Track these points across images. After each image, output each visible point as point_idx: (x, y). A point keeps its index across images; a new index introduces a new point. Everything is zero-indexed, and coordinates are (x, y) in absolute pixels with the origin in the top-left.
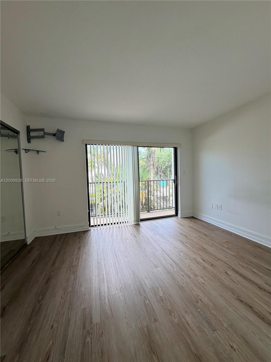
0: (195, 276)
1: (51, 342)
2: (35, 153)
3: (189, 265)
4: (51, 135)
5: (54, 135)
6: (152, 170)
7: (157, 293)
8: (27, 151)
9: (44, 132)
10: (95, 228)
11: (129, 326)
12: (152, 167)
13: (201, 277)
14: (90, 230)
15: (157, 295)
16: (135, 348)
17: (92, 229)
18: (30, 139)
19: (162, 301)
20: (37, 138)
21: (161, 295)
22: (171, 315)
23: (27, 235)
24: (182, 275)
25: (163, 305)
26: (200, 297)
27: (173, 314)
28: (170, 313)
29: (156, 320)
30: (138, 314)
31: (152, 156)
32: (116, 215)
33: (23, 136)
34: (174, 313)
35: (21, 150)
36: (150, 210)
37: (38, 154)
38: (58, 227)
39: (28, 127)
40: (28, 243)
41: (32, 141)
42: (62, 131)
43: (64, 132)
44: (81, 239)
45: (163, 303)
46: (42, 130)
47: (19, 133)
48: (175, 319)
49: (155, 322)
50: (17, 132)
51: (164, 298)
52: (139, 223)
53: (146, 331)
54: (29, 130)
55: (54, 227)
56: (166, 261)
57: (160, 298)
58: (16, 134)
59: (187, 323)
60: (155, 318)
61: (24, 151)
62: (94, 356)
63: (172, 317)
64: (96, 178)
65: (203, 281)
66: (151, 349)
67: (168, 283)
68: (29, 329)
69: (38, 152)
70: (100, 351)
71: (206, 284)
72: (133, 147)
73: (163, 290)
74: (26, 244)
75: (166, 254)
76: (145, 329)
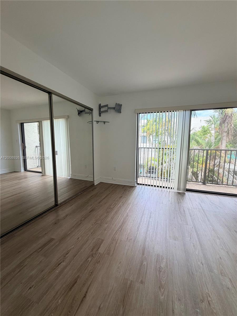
0: (221, 274)
1: (73, 246)
2: (103, 123)
3: (220, 258)
4: (112, 109)
5: (114, 108)
6: (225, 138)
7: (159, 262)
8: (98, 122)
9: (108, 107)
10: (140, 186)
11: (118, 270)
12: (225, 134)
13: (230, 279)
14: (136, 186)
15: (158, 264)
16: (112, 289)
17: (138, 186)
18: (100, 113)
19: (160, 271)
20: (104, 112)
21: (162, 266)
22: (160, 290)
23: (95, 179)
24: (202, 262)
25: (158, 275)
26: (209, 299)
27: (162, 290)
28: (160, 287)
29: (142, 282)
30: (130, 267)
31: (227, 121)
32: (166, 180)
33: (96, 112)
34: (164, 289)
35: (94, 122)
36: (206, 183)
37: (105, 124)
38: (114, 179)
39: (100, 105)
40: (95, 184)
41: (102, 114)
42: (120, 104)
43: (121, 105)
44: (126, 191)
45: (159, 274)
46: (107, 106)
47: (93, 110)
48: (161, 296)
49: (141, 283)
50: (91, 110)
51: (163, 270)
52: (185, 192)
53: (128, 284)
54: (100, 107)
55: (111, 178)
56: (191, 238)
57: (159, 268)
58: (91, 111)
59: (173, 310)
60: (143, 280)
61: (96, 122)
62: (86, 271)
63: (160, 293)
64: (159, 144)
65: (230, 286)
66: (123, 300)
67: (177, 260)
68: (69, 232)
69: (104, 122)
70: (91, 271)
71: (233, 292)
72: (184, 112)
73: (167, 263)
74: (94, 184)
75: (196, 232)
76: (129, 282)
